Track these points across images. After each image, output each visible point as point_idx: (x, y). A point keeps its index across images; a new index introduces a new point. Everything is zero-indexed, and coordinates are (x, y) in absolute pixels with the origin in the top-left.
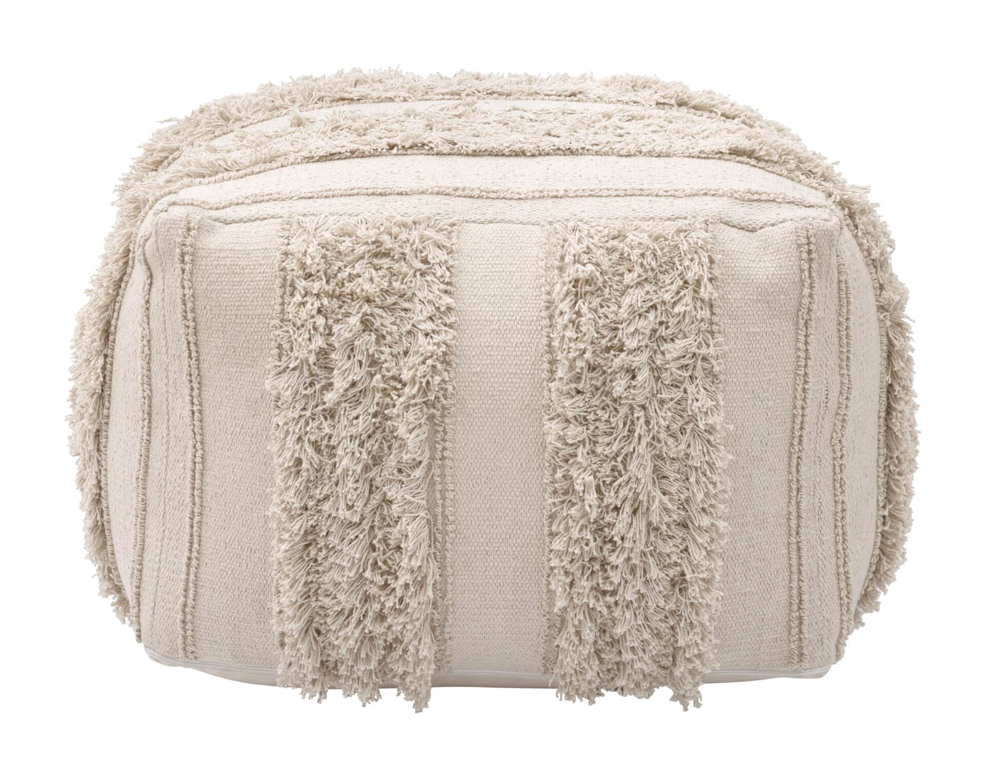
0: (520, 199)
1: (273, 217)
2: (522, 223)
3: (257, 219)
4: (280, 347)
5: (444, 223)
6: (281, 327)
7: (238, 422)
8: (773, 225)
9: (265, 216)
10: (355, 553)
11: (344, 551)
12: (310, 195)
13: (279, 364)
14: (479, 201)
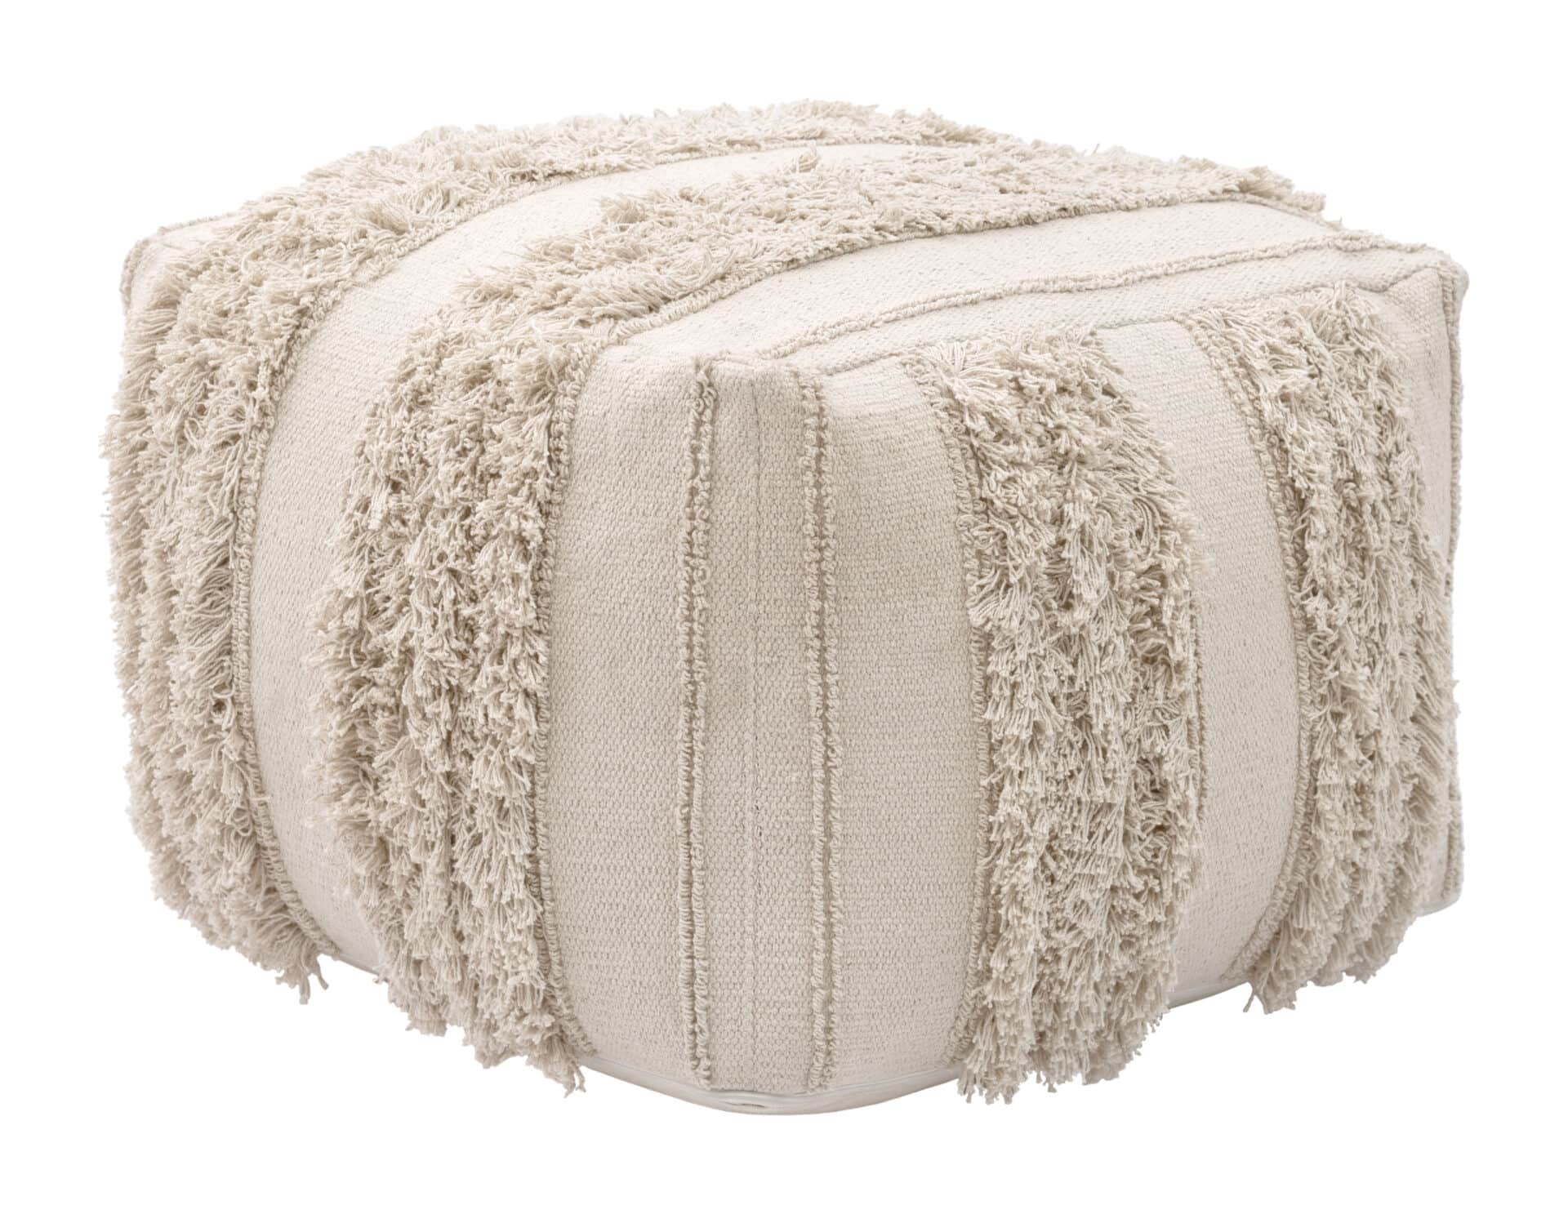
0: (1119, 286)
1: (882, 357)
2: (1152, 321)
3: (863, 363)
4: (980, 554)
5: (1083, 332)
6: (976, 524)
7: (911, 687)
8: (1406, 277)
9: (872, 357)
10: (1115, 852)
11: (1099, 852)
12: (893, 316)
13: (983, 581)
14: (1082, 296)
